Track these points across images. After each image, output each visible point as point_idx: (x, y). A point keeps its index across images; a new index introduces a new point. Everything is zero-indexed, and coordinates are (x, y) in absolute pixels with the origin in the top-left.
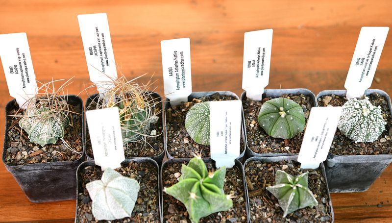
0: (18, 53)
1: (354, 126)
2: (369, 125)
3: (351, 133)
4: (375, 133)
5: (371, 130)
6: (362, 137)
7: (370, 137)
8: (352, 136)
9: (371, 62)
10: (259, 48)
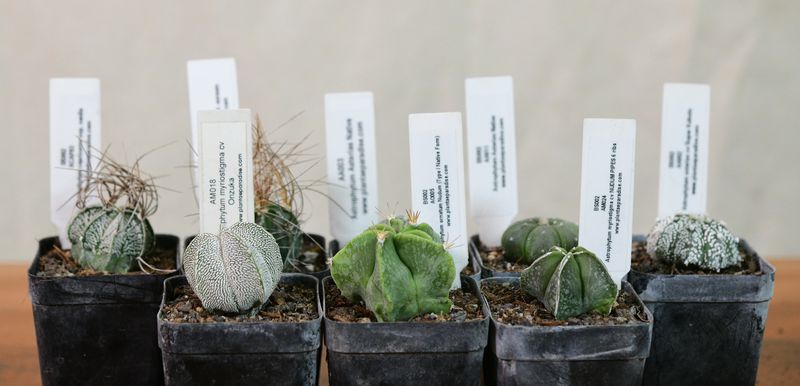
0: (81, 119)
1: (678, 234)
2: (704, 231)
3: (674, 247)
4: (718, 244)
5: (709, 238)
6: (696, 251)
7: (710, 251)
8: (676, 252)
9: (696, 161)
10: (493, 118)
